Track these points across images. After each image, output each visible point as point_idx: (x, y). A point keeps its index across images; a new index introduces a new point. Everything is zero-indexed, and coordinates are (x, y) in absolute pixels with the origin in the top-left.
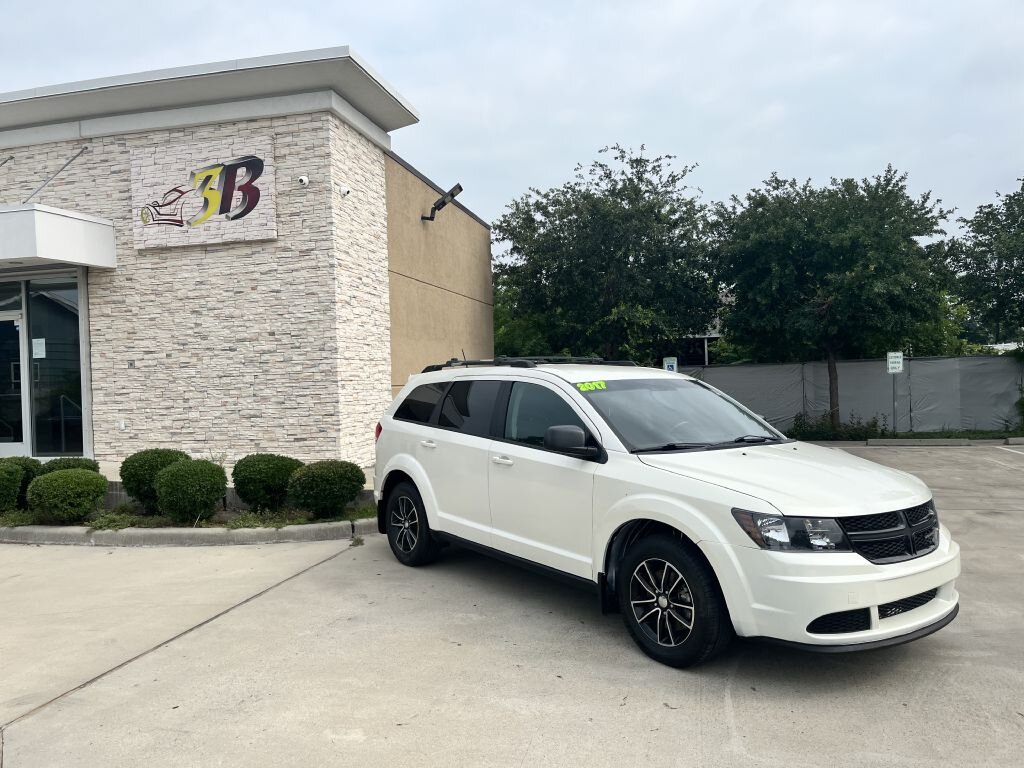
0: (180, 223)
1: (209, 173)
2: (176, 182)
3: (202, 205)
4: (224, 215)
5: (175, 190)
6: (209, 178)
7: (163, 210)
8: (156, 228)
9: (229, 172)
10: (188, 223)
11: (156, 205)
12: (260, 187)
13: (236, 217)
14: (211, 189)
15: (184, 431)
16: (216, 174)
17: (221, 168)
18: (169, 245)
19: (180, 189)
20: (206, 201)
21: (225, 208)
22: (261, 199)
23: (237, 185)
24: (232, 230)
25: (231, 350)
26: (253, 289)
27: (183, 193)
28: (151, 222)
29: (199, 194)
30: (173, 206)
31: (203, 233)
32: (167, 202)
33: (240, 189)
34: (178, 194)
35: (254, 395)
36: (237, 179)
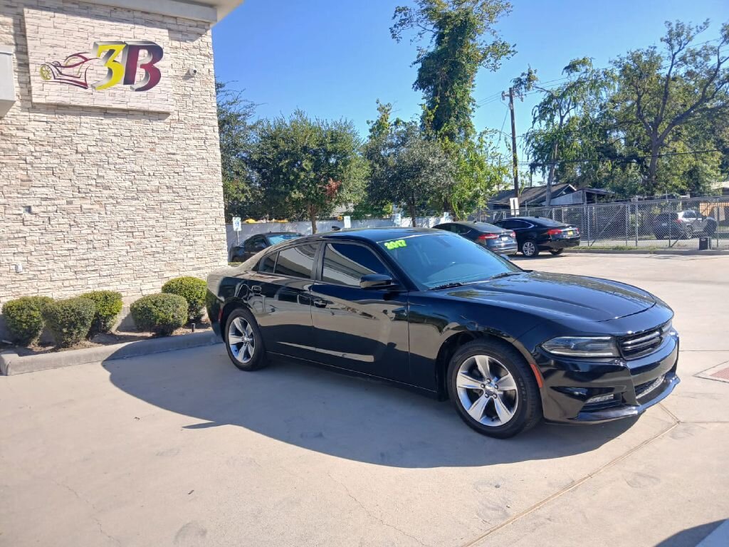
0: (85, 86)
1: (112, 47)
2: (79, 48)
3: (107, 73)
4: (128, 86)
5: (78, 55)
6: (111, 52)
7: (64, 71)
8: (59, 86)
9: (132, 51)
10: (92, 86)
11: (57, 65)
12: (160, 68)
13: (139, 90)
14: (114, 61)
15: (90, 268)
16: (119, 50)
17: (124, 46)
18: (73, 103)
19: (83, 55)
20: (110, 71)
21: (129, 80)
22: (162, 78)
23: (139, 63)
24: (135, 100)
25: (133, 198)
26: (151, 150)
27: (86, 60)
28: (52, 79)
29: (103, 63)
30: (76, 69)
31: (107, 97)
32: (69, 64)
33: (142, 66)
34: (81, 59)
35: (156, 236)
36: (140, 58)
